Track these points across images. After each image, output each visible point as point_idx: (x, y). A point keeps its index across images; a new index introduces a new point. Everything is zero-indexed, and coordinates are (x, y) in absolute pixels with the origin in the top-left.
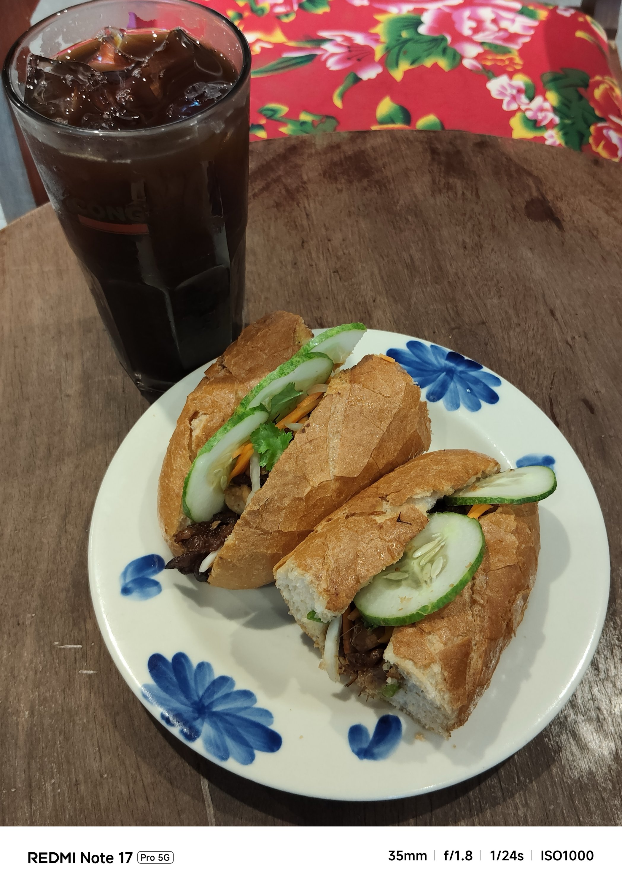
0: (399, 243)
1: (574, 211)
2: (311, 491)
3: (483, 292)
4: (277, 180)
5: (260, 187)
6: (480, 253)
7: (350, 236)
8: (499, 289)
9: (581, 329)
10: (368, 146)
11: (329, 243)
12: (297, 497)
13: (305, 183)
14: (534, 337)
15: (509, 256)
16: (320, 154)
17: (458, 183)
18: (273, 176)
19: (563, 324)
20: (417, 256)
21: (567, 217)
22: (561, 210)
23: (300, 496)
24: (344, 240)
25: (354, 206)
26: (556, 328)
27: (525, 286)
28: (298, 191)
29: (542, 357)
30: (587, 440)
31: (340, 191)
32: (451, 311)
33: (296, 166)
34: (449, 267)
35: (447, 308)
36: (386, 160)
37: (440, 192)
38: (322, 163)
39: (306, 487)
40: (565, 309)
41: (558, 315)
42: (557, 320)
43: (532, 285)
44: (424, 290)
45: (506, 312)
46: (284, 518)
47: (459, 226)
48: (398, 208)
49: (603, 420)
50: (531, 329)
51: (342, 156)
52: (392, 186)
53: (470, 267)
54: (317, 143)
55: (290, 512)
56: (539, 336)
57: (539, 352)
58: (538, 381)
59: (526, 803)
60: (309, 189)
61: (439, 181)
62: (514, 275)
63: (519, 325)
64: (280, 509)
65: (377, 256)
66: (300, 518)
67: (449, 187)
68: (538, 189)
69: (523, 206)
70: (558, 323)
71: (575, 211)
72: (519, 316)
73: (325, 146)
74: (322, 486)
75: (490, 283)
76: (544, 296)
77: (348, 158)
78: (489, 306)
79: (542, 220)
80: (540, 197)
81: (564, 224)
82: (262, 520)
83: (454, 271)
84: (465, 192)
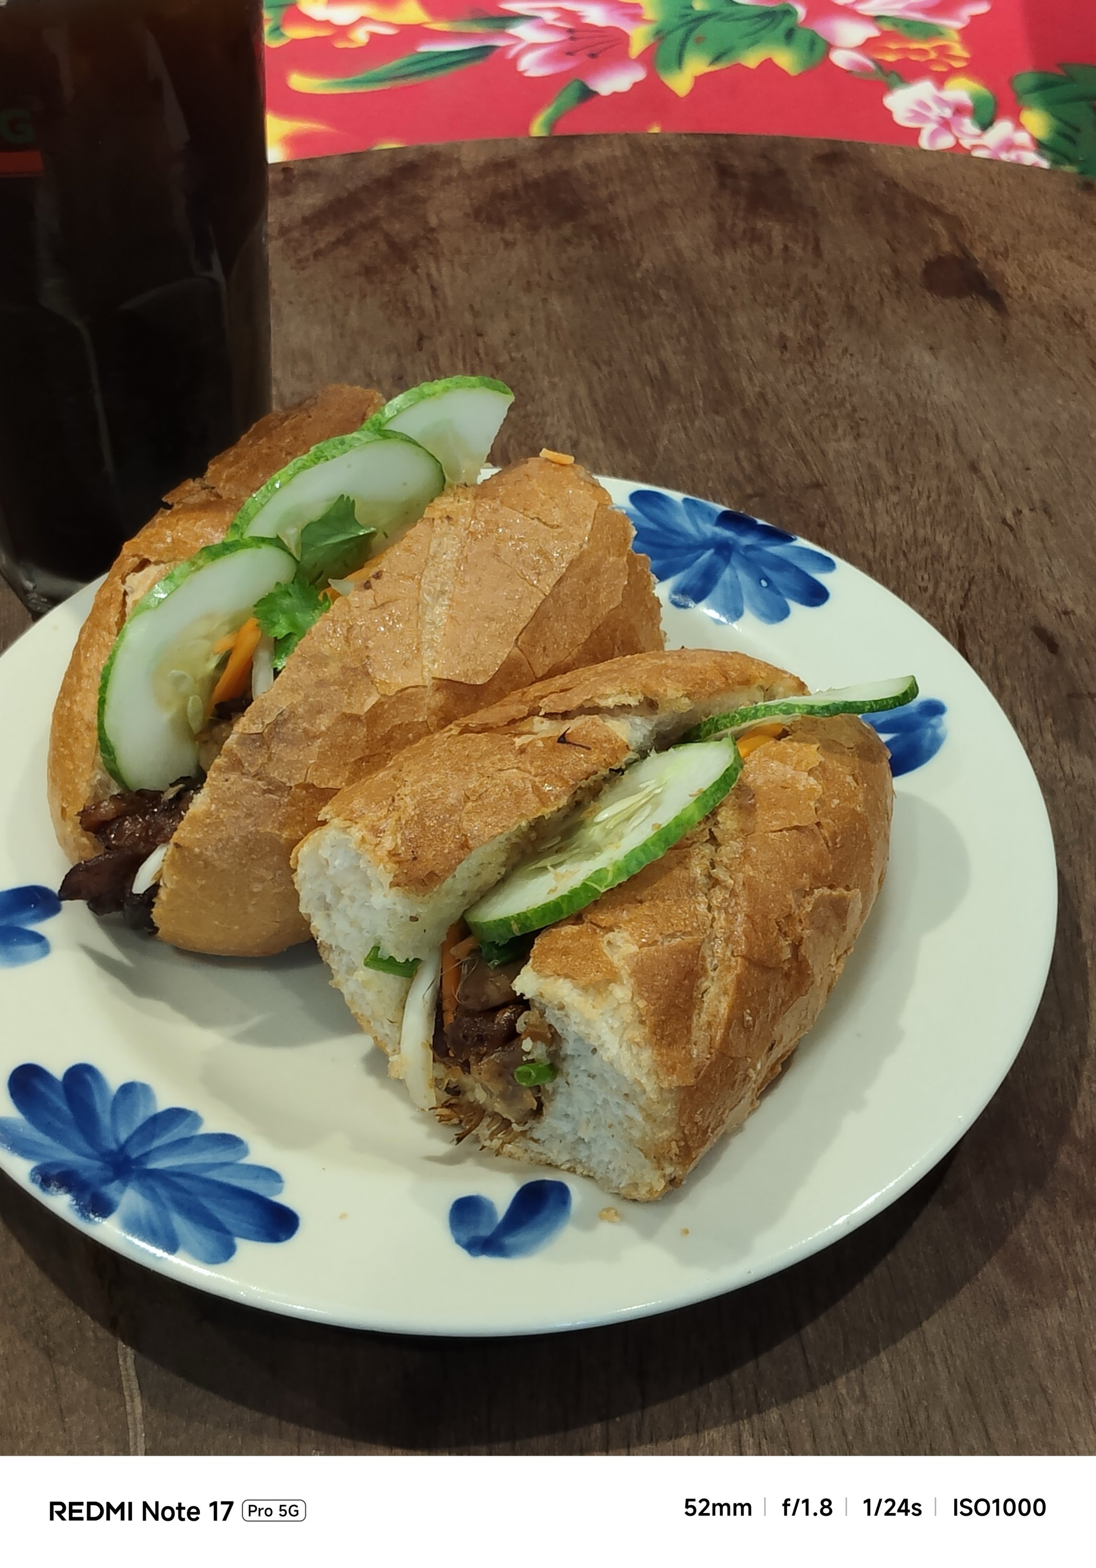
0: (638, 339)
1: (1032, 278)
2: (379, 704)
3: (820, 428)
4: (373, 225)
5: (332, 238)
6: (818, 356)
7: (528, 327)
8: (858, 424)
9: (1036, 496)
10: (578, 162)
11: (480, 340)
12: (348, 711)
13: (432, 230)
14: (929, 510)
15: (881, 361)
16: (469, 177)
17: (777, 231)
18: (360, 217)
19: (995, 488)
20: (675, 362)
21: (1016, 288)
22: (1003, 276)
23: (355, 711)
24: (512, 334)
25: (540, 273)
26: (979, 494)
27: (915, 416)
28: (415, 244)
29: (946, 548)
30: (1040, 703)
31: (508, 245)
32: (745, 464)
33: (416, 200)
34: (745, 382)
35: (737, 459)
36: (618, 189)
37: (734, 244)
38: (473, 194)
39: (369, 694)
40: (1001, 459)
41: (987, 470)
42: (982, 478)
43: (930, 416)
44: (688, 425)
45: (870, 466)
46: (319, 758)
47: (772, 307)
48: (639, 275)
49: (1077, 665)
50: (925, 497)
51: (519, 181)
52: (628, 235)
53: (794, 383)
54: (463, 158)
55: (332, 746)
56: (941, 511)
57: (939, 538)
58: (935, 593)
59: (863, 1395)
60: (441, 241)
61: (734, 225)
62: (892, 398)
63: (898, 488)
64: (310, 737)
65: (586, 364)
66: (355, 761)
67: (755, 237)
68: (954, 238)
69: (919, 270)
70: (986, 486)
71: (1035, 279)
72: (897, 473)
73: (481, 164)
74: (404, 696)
75: (836, 412)
76: (955, 434)
77: (531, 185)
78: (831, 455)
79: (959, 293)
80: (958, 254)
81: (1007, 301)
82: (270, 759)
83: (757, 389)
84: (790, 244)
